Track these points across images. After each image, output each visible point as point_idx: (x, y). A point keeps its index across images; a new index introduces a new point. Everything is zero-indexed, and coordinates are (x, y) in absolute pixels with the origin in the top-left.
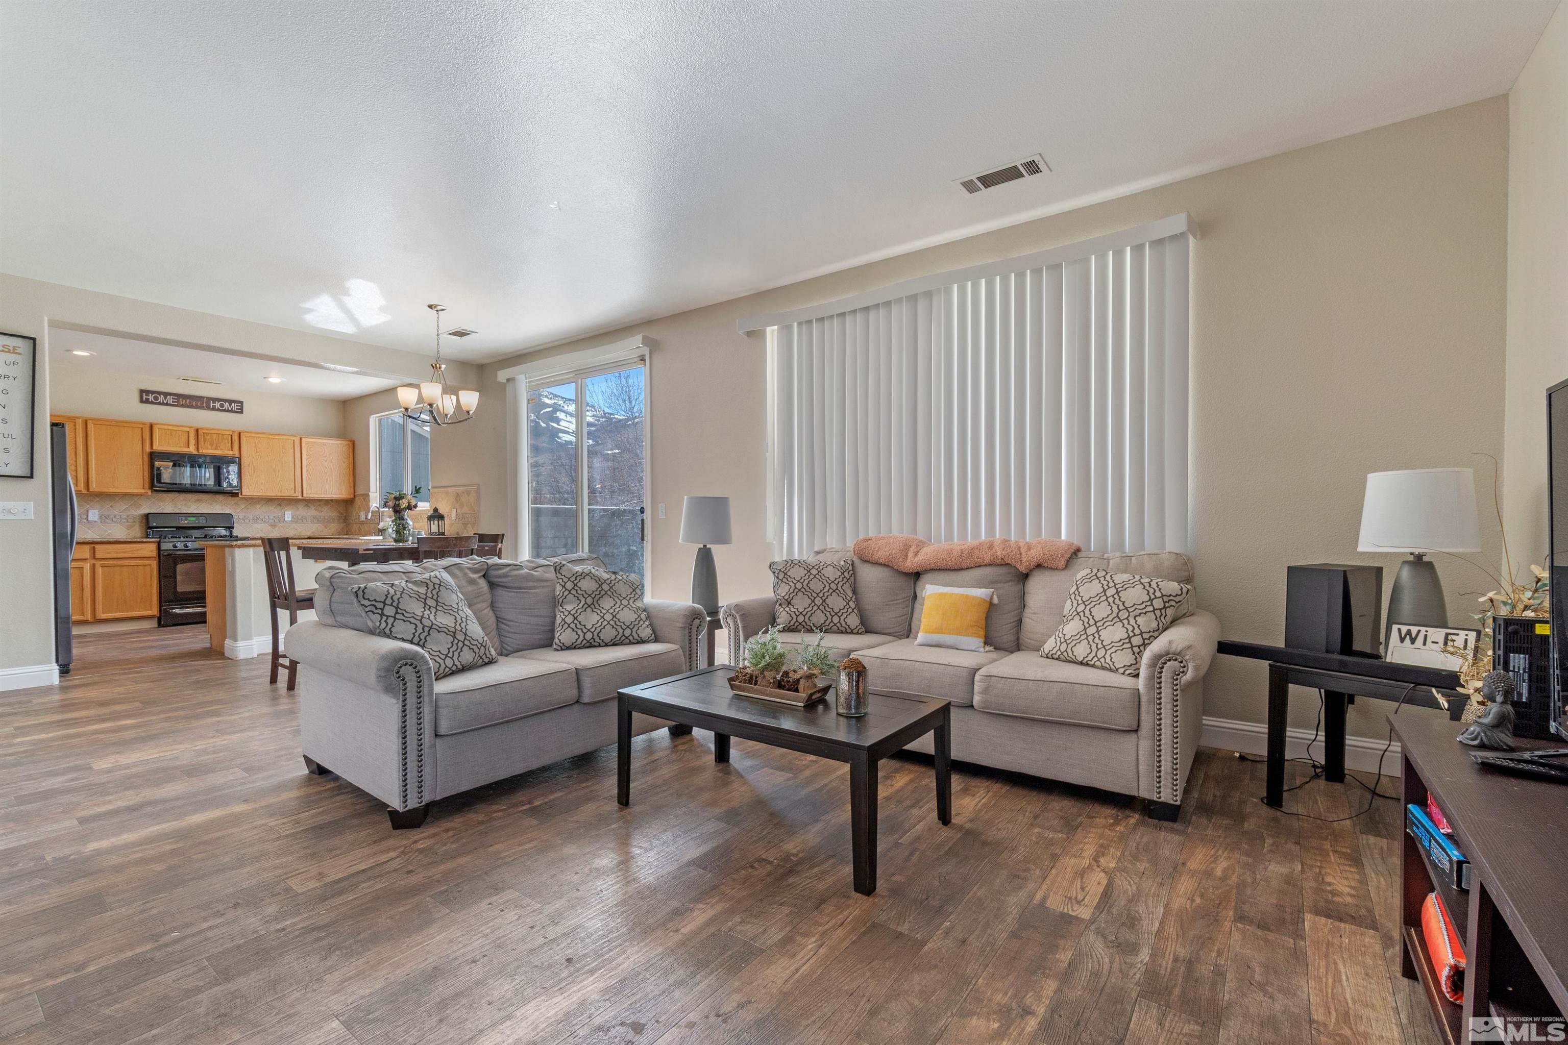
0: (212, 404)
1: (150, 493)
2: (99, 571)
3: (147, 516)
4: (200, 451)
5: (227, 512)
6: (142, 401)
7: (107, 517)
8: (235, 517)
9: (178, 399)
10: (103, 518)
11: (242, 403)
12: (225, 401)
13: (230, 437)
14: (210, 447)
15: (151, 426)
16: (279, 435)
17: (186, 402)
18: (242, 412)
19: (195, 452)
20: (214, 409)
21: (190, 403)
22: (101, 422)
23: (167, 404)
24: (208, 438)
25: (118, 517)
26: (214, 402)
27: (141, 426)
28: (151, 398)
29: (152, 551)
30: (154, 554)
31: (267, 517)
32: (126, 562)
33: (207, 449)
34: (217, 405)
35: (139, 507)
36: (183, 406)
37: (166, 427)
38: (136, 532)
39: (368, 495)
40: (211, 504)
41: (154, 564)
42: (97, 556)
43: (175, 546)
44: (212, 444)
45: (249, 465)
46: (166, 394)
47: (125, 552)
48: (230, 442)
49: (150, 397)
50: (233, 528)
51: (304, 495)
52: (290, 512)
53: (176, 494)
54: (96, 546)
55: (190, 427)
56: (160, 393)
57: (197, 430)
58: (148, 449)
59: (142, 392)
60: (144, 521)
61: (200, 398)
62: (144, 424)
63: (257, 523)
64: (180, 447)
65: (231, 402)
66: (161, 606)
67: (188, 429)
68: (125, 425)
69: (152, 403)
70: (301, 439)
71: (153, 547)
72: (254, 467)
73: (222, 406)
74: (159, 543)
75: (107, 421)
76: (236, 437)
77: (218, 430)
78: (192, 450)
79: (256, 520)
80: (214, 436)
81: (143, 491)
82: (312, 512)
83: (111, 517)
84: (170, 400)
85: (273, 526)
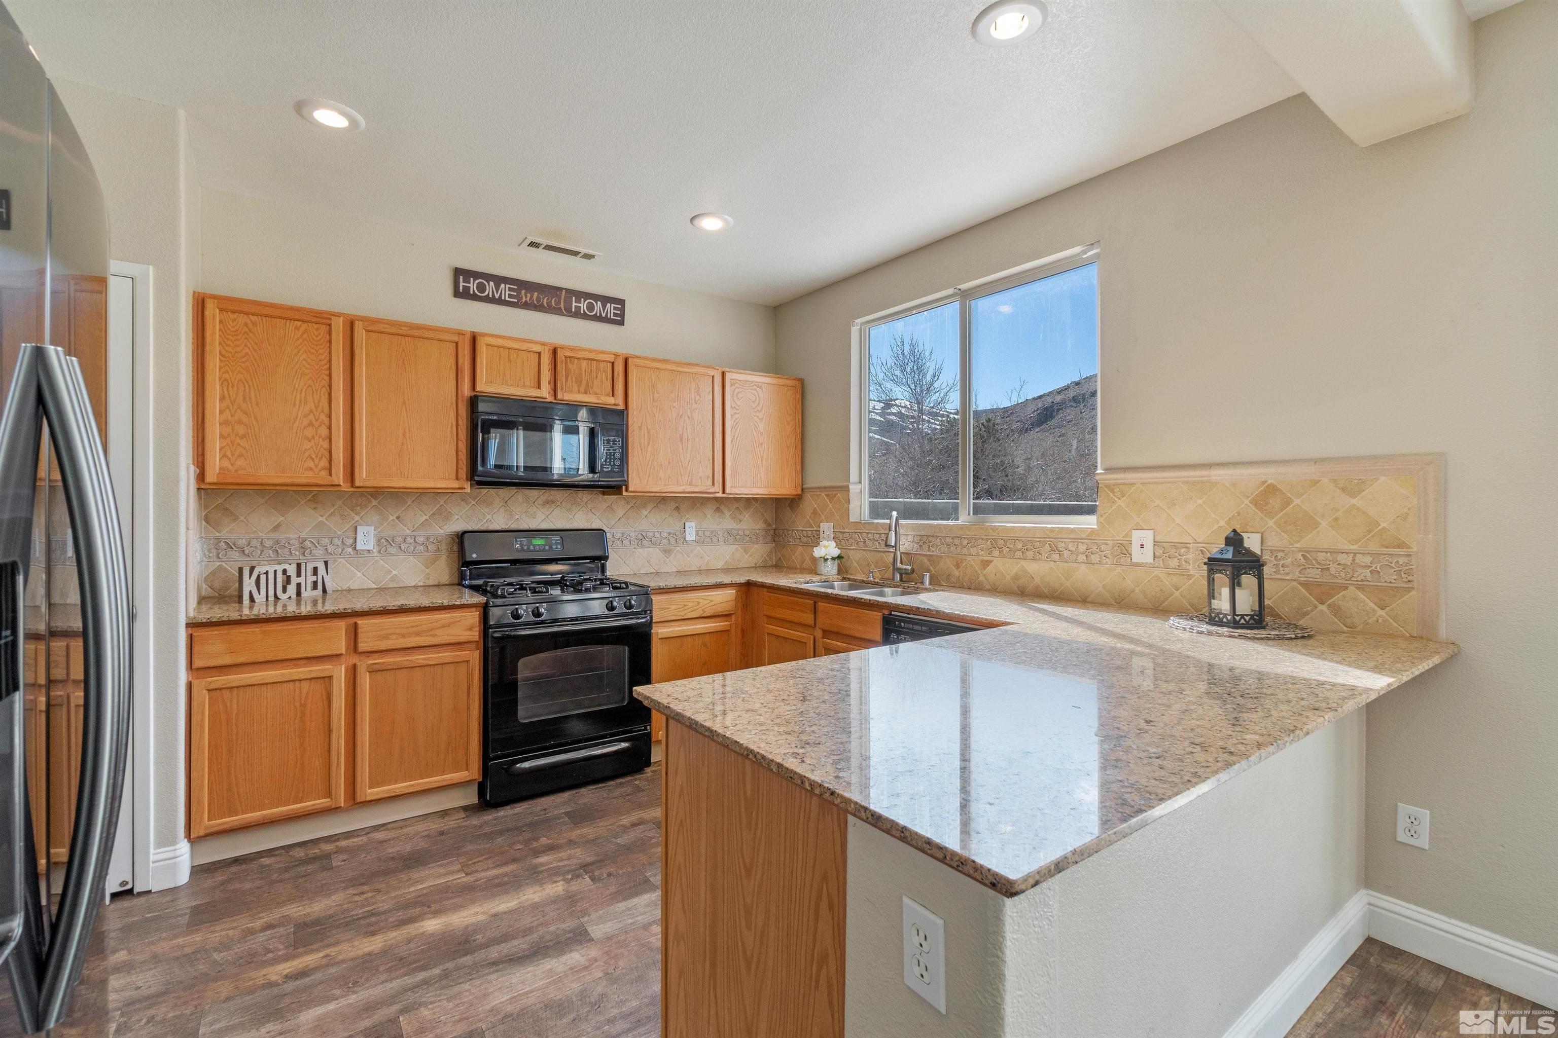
0: (574, 304)
1: (468, 490)
2: (365, 681)
3: (461, 538)
4: (560, 396)
5: (594, 526)
6: (457, 294)
7: (390, 541)
8: (608, 535)
9: (518, 291)
10: (385, 543)
11: (622, 302)
12: (596, 297)
13: (610, 365)
14: (575, 388)
15: (474, 339)
16: (688, 364)
17: (532, 297)
18: (621, 323)
19: (550, 399)
20: (577, 314)
21: (538, 299)
22: (376, 326)
23: (500, 302)
24: (573, 367)
25: (409, 540)
26: (578, 301)
27: (456, 338)
28: (473, 286)
29: (470, 629)
30: (475, 635)
31: (657, 535)
32: (419, 658)
33: (571, 392)
34: (583, 306)
35: (447, 518)
36: (527, 306)
37: (500, 342)
38: (443, 571)
39: (846, 489)
40: (569, 510)
41: (474, 657)
42: (362, 646)
43: (516, 616)
44: (579, 381)
45: (640, 427)
46: (499, 280)
47: (418, 634)
48: (610, 377)
49: (471, 285)
50: (606, 558)
51: (728, 490)
52: (693, 524)
53: (513, 490)
54: (361, 622)
55: (543, 344)
56: (488, 277)
57: (555, 351)
58: (466, 391)
59: (458, 272)
60: (455, 548)
61: (554, 290)
62: (461, 333)
63: (642, 546)
64: (524, 386)
65: (606, 300)
66: (486, 758)
67: (538, 348)
68: (427, 334)
69: (474, 297)
70: (723, 374)
71: (473, 617)
72: (649, 432)
73: (591, 307)
74: (485, 609)
75: (392, 323)
76: (620, 368)
77: (590, 351)
78: (545, 392)
79: (642, 539)
80: (584, 364)
81: (456, 484)
82: (726, 522)
83: (399, 540)
84: (505, 291)
85: (667, 552)
